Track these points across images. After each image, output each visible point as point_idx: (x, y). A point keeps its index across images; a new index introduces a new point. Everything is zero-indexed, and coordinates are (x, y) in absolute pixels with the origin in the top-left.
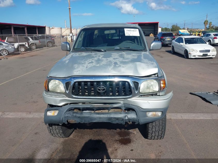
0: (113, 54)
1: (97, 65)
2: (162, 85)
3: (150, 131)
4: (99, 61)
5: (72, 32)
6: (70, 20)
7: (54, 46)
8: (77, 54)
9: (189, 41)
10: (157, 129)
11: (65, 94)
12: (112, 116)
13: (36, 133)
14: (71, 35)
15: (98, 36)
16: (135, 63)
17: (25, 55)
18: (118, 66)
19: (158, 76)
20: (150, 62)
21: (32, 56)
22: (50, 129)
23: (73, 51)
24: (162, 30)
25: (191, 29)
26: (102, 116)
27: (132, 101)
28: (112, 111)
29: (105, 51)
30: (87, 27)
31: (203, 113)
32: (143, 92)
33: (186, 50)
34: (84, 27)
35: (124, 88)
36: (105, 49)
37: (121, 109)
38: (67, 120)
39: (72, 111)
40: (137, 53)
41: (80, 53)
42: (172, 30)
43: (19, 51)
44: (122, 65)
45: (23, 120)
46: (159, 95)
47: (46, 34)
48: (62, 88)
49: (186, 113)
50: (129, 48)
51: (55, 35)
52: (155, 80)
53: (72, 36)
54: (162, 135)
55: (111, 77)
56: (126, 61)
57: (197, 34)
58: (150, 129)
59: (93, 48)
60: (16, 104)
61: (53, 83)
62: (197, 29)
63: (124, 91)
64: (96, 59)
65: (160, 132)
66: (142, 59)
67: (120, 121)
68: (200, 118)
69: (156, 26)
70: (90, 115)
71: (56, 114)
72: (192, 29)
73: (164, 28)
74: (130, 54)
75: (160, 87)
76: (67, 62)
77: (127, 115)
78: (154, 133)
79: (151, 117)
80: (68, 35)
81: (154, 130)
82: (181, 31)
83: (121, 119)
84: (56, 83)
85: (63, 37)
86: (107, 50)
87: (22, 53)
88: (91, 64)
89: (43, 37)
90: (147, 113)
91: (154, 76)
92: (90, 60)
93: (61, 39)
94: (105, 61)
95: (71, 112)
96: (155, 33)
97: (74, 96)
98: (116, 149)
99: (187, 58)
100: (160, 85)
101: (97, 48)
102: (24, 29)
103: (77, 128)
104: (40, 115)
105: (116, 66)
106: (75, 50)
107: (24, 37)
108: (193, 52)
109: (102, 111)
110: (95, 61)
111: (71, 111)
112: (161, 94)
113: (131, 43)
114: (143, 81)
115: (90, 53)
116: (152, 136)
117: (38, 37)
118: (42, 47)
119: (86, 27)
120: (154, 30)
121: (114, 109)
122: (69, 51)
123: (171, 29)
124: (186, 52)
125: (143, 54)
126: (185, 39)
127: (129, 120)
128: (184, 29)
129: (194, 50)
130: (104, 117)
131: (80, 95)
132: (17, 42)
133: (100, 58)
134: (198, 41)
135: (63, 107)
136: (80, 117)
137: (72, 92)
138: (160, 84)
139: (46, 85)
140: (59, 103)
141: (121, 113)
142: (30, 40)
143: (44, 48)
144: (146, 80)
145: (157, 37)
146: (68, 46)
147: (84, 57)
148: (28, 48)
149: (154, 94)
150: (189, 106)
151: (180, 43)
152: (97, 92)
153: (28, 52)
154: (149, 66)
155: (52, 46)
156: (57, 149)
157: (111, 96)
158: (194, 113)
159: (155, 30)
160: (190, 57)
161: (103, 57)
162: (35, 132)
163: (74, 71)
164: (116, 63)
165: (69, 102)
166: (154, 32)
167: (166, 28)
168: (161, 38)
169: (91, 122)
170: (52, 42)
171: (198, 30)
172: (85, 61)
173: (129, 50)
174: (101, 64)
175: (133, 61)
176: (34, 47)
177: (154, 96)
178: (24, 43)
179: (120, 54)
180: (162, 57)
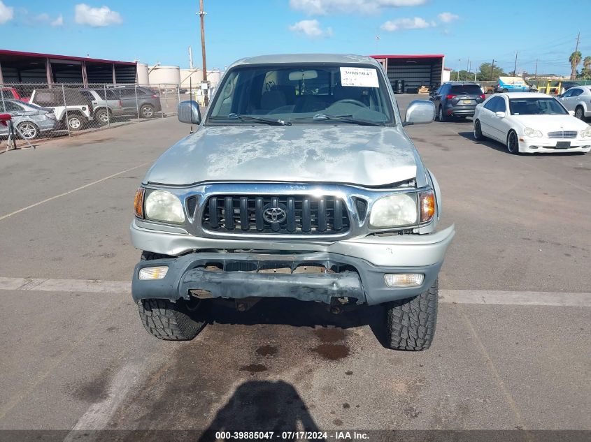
0: (307, 131)
1: (265, 157)
2: (426, 209)
3: (396, 327)
4: (270, 146)
5: (208, 79)
6: (204, 47)
7: (159, 116)
8: (218, 131)
9: (522, 107)
10: (414, 319)
11: (186, 225)
12: (300, 282)
13: (111, 329)
14: (205, 86)
15: (273, 86)
16: (361, 152)
17: (83, 138)
18: (318, 160)
19: (416, 186)
20: (399, 151)
21: (101, 141)
22: (147, 316)
23: (208, 123)
24: (454, 76)
25: (533, 75)
26: (275, 281)
27: (350, 246)
28: (299, 270)
29: (289, 124)
30: (246, 61)
31: (540, 290)
32: (379, 225)
33: (511, 130)
34: (237, 61)
35: (332, 213)
36: (289, 120)
37: (324, 266)
38: (189, 290)
39: (202, 268)
40: (368, 130)
41: (225, 128)
42: (479, 79)
43: (66, 128)
44: (327, 157)
45: (79, 297)
46: (418, 234)
47: (138, 85)
48: (178, 211)
49: (495, 289)
50: (350, 118)
51: (162, 87)
52: (410, 196)
53: (206, 91)
54: (427, 337)
55: (299, 185)
56: (339, 147)
57: (549, 88)
58: (396, 320)
59: (258, 117)
60: (60, 259)
61: (155, 198)
62: (551, 75)
63: (331, 222)
64: (263, 141)
65: (422, 329)
66: (378, 144)
67: (319, 296)
68: (532, 303)
69: (437, 65)
70: (247, 277)
71: (162, 276)
72: (535, 75)
73: (458, 70)
74: (350, 131)
75: (421, 213)
76: (192, 148)
77: (336, 280)
78: (405, 331)
79: (396, 287)
80: (197, 88)
81: (405, 323)
82: (506, 81)
83: (322, 291)
84: (165, 198)
85: (183, 92)
86: (295, 123)
87: (75, 132)
88: (251, 154)
89: (130, 92)
90: (387, 277)
91: (407, 185)
92: (249, 145)
93: (177, 98)
94: (284, 147)
95: (200, 271)
96: (432, 86)
97: (207, 232)
98: (309, 369)
99: (515, 151)
100: (421, 210)
101: (268, 117)
102: (78, 68)
103: (215, 322)
104: (120, 287)
105: (312, 159)
106: (213, 121)
107: (80, 90)
108: (532, 135)
109: (275, 270)
110: (260, 147)
111: (198, 268)
112: (422, 230)
113: (357, 104)
114: (378, 196)
115: (250, 129)
116: (401, 339)
117: (117, 91)
118: (126, 119)
119: (240, 63)
120: (431, 77)
121: (305, 267)
122: (198, 123)
123: (477, 74)
124: (512, 135)
125: (385, 133)
126: (510, 100)
127: (342, 292)
128: (514, 74)
129: (532, 131)
130: (279, 284)
131: (223, 230)
132: (61, 104)
133: (274, 139)
134: (546, 108)
135: (180, 258)
136: (220, 283)
137: (203, 221)
138: (420, 206)
139: (138, 204)
140: (170, 249)
141: (322, 276)
142: (94, 99)
143: (133, 120)
144: (385, 194)
145: (436, 94)
146: (196, 112)
147: (235, 137)
148: (91, 119)
149: (405, 231)
150: (507, 274)
151: (498, 113)
152: (263, 222)
153: (90, 130)
154: (393, 160)
155: (154, 116)
156: (162, 367)
157: (298, 233)
158: (516, 290)
159: (433, 76)
160: (522, 149)
161: (282, 138)
162: (109, 326)
163: (208, 170)
164: (312, 153)
165: (195, 247)
166: (431, 81)
167: (465, 72)
168: (447, 99)
169: (248, 295)
170: (153, 106)
171: (554, 78)
172: (237, 147)
173: (350, 123)
174: (276, 155)
175: (356, 148)
176: (105, 118)
177: (405, 236)
178: (80, 107)
179: (326, 130)
180: (446, 149)
